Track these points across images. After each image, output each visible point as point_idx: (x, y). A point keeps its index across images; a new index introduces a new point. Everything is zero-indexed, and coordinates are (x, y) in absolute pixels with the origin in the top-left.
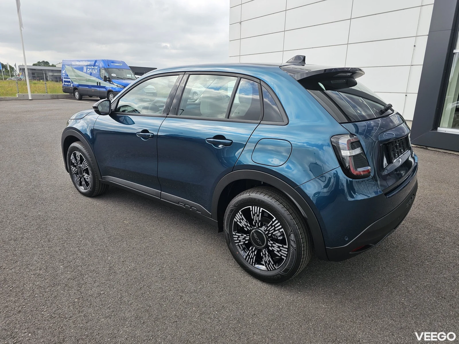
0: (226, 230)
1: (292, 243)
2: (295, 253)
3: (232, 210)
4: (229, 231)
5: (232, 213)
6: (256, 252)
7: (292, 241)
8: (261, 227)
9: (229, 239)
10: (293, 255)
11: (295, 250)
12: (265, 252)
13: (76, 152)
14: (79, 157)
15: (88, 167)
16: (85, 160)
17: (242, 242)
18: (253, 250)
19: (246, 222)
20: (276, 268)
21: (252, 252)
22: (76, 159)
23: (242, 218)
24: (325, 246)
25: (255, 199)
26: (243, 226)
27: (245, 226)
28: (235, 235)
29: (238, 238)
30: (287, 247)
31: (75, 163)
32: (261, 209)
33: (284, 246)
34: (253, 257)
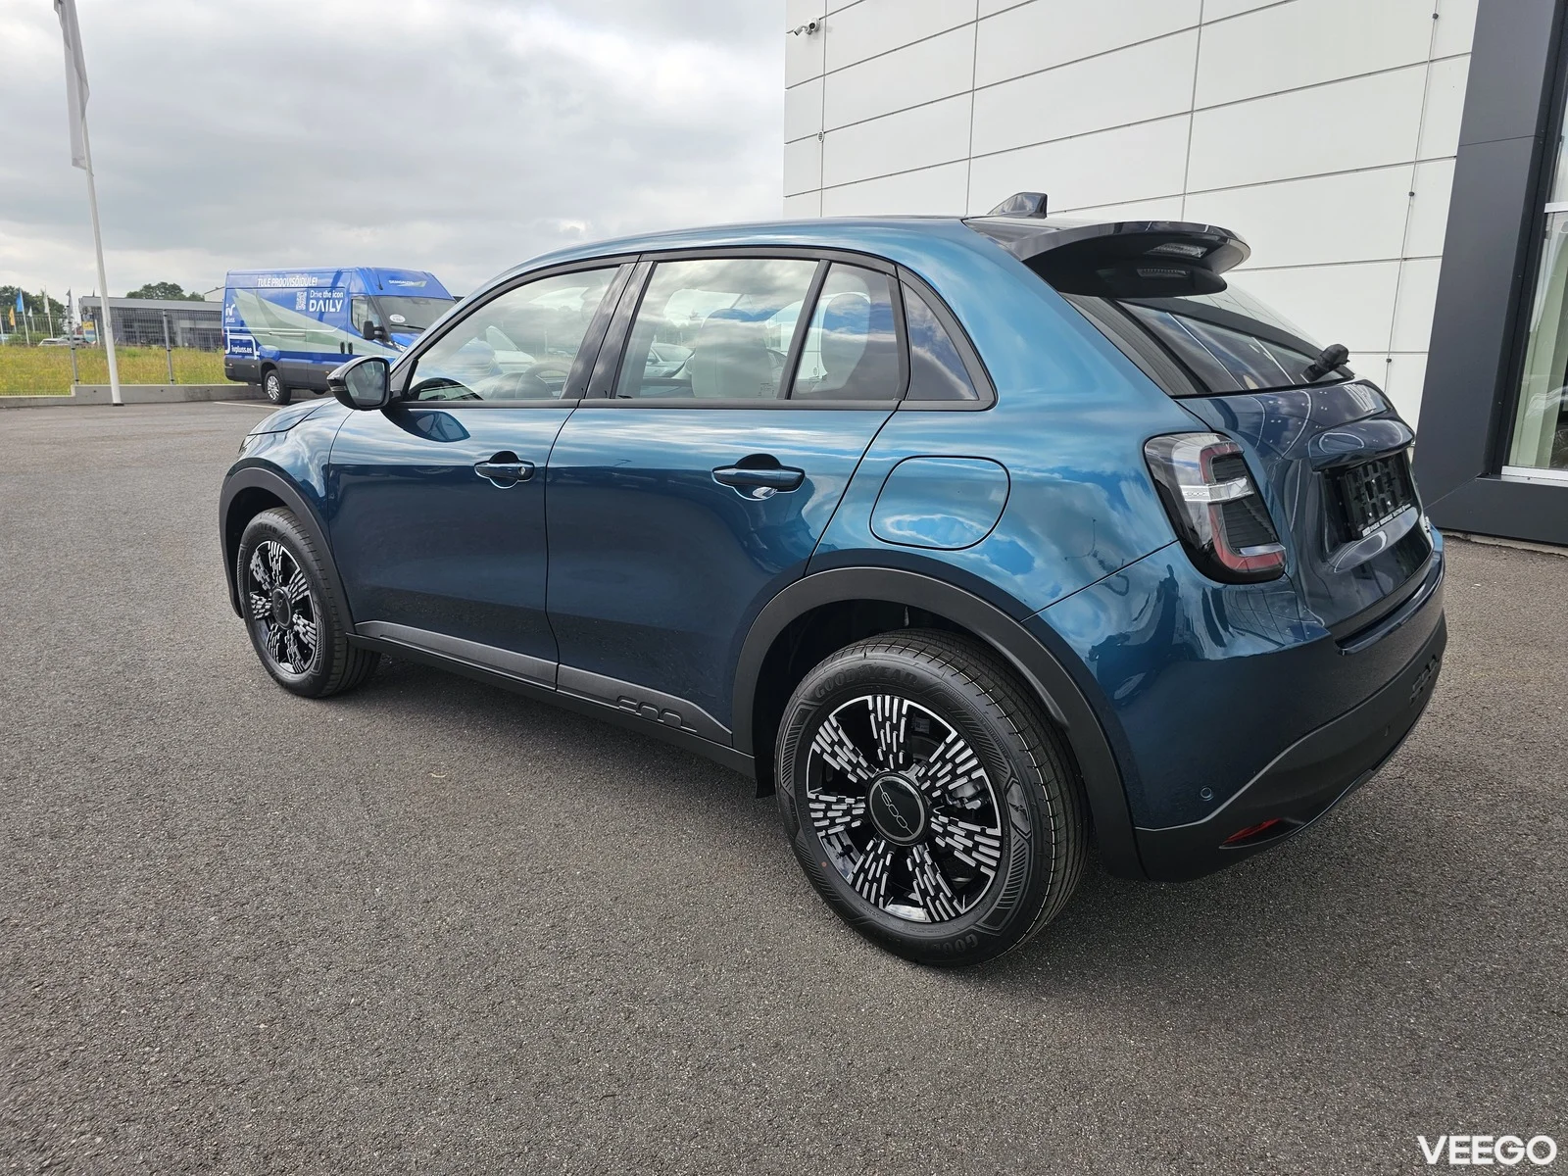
0: (784, 786)
1: (1016, 817)
2: (1027, 851)
3: (803, 714)
4: (793, 789)
5: (805, 724)
6: (889, 857)
7: (1017, 809)
8: (907, 766)
9: (795, 818)
10: (1020, 859)
11: (1029, 841)
12: (921, 856)
13: (269, 542)
14: (277, 561)
15: (307, 593)
16: (298, 569)
17: (841, 824)
18: (880, 852)
19: (853, 751)
20: (962, 911)
21: (876, 859)
22: (268, 569)
23: (840, 739)
24: (1133, 825)
25: (883, 670)
26: (842, 767)
27: (849, 769)
28: (817, 800)
29: (825, 811)
30: (997, 832)
31: (265, 580)
32: (906, 703)
33: (989, 831)
34: (878, 876)
